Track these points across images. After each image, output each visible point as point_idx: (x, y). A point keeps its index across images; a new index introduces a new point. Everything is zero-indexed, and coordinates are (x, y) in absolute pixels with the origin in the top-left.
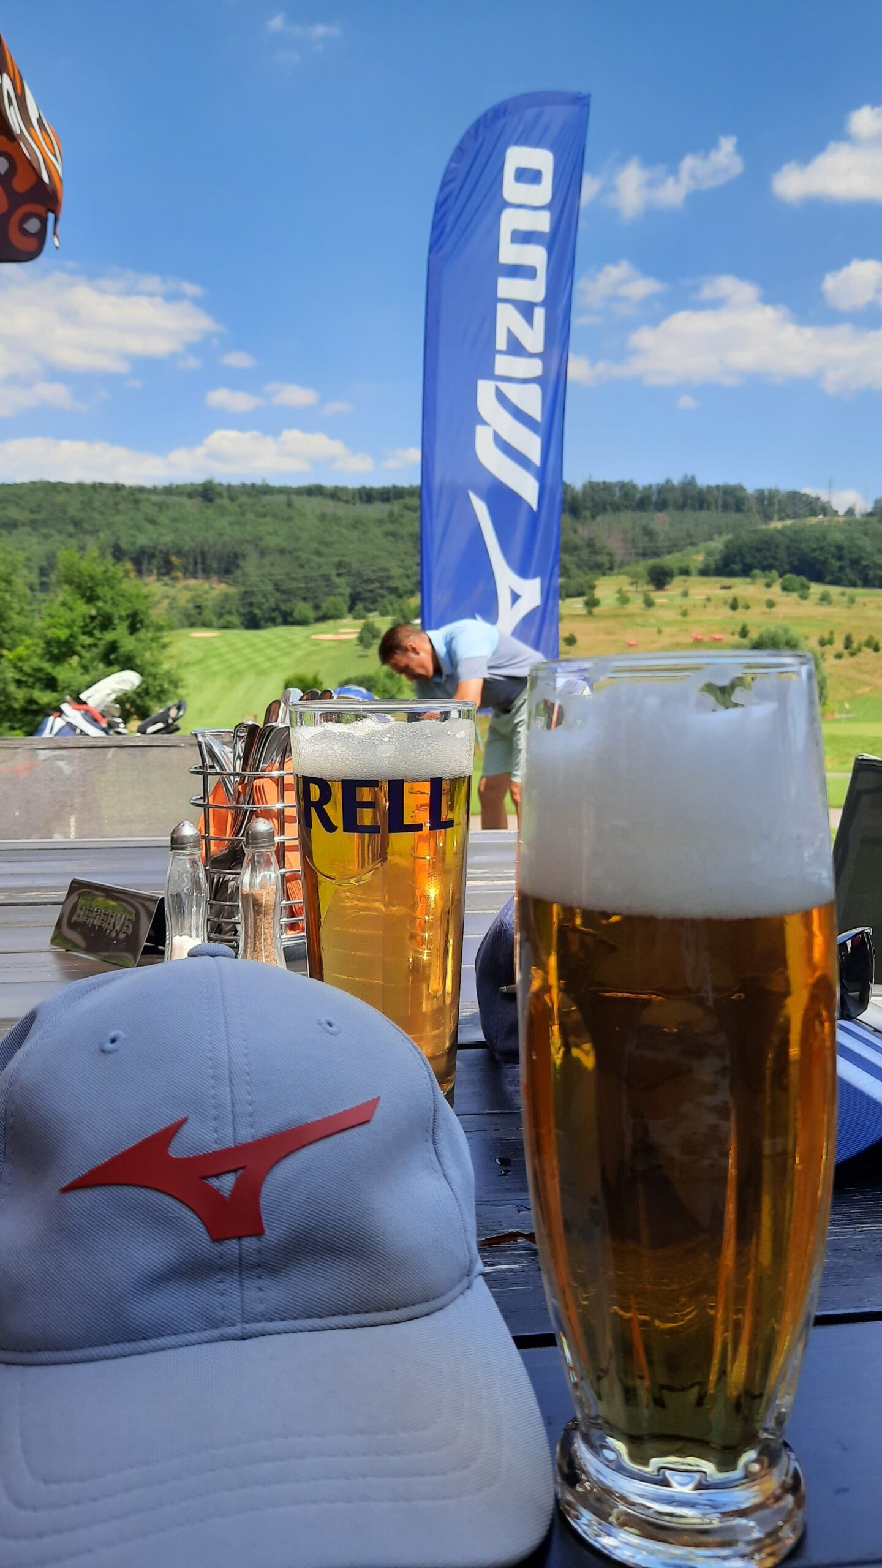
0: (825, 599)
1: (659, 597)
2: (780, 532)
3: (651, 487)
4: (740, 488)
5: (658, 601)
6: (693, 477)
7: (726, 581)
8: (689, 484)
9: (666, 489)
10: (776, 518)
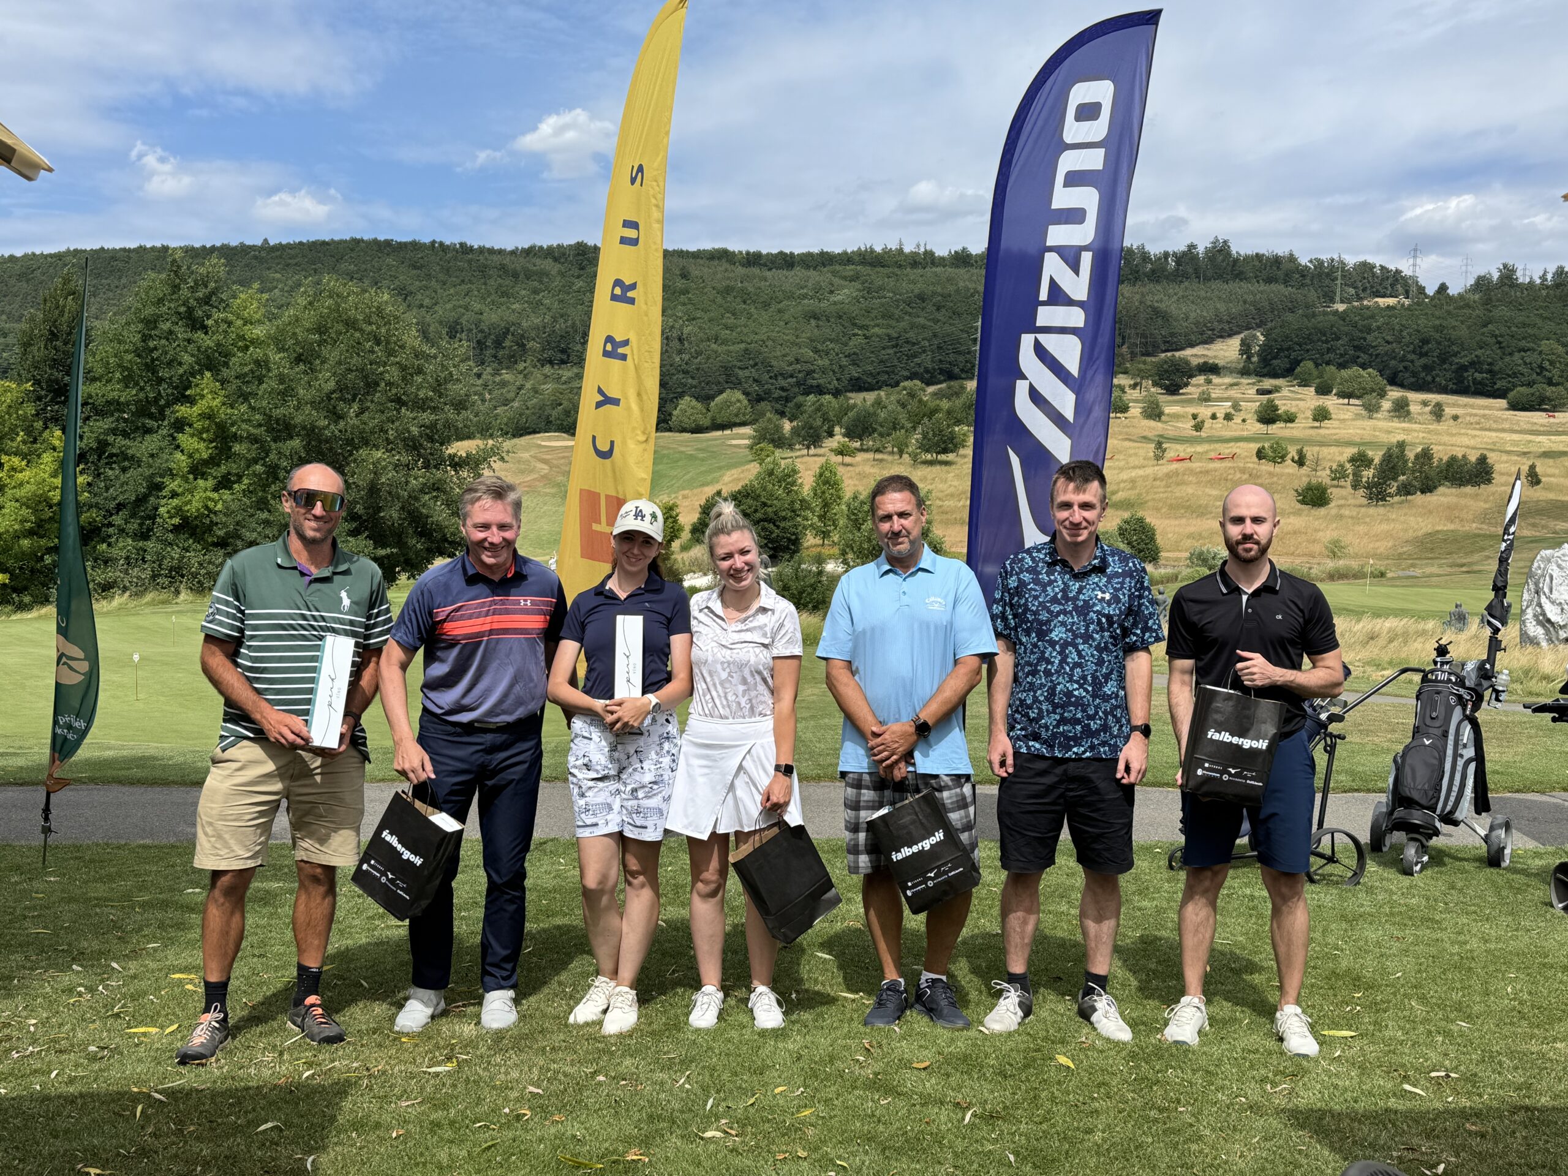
0: (1401, 409)
1: (1171, 407)
2: (1343, 316)
3: (1166, 255)
4: (1292, 258)
5: (1167, 410)
6: (1225, 242)
7: (1268, 383)
8: (1220, 251)
9: (1187, 257)
10: (1338, 298)
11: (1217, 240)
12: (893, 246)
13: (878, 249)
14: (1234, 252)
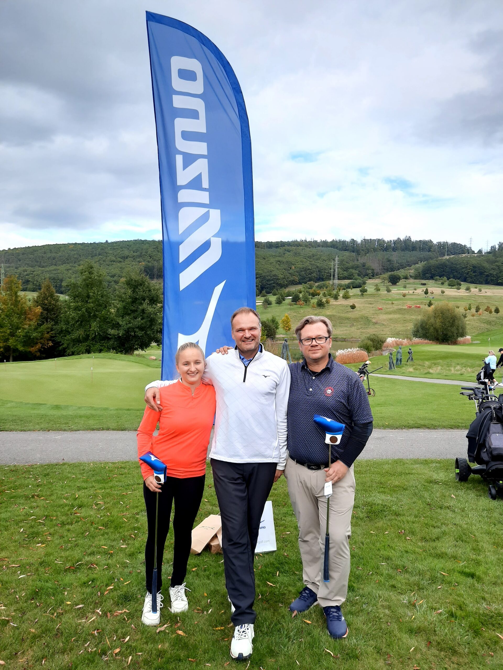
0: (468, 289)
1: (393, 288)
2: (448, 260)
3: (391, 241)
4: (431, 241)
6: (410, 237)
7: (424, 282)
8: (408, 240)
9: (398, 241)
10: (446, 254)
11: (407, 237)
12: (304, 239)
13: (299, 240)
14: (412, 240)
